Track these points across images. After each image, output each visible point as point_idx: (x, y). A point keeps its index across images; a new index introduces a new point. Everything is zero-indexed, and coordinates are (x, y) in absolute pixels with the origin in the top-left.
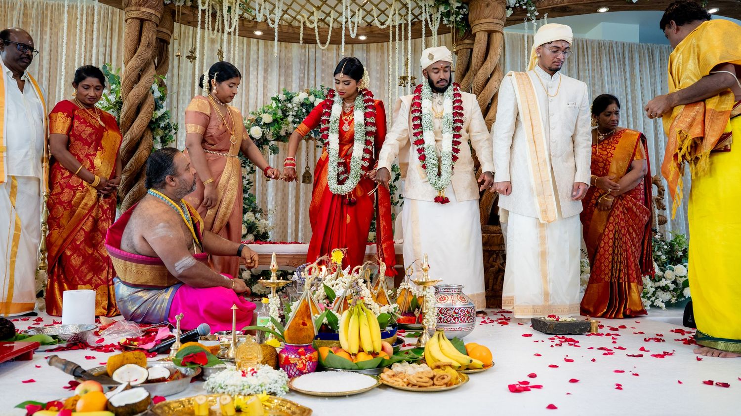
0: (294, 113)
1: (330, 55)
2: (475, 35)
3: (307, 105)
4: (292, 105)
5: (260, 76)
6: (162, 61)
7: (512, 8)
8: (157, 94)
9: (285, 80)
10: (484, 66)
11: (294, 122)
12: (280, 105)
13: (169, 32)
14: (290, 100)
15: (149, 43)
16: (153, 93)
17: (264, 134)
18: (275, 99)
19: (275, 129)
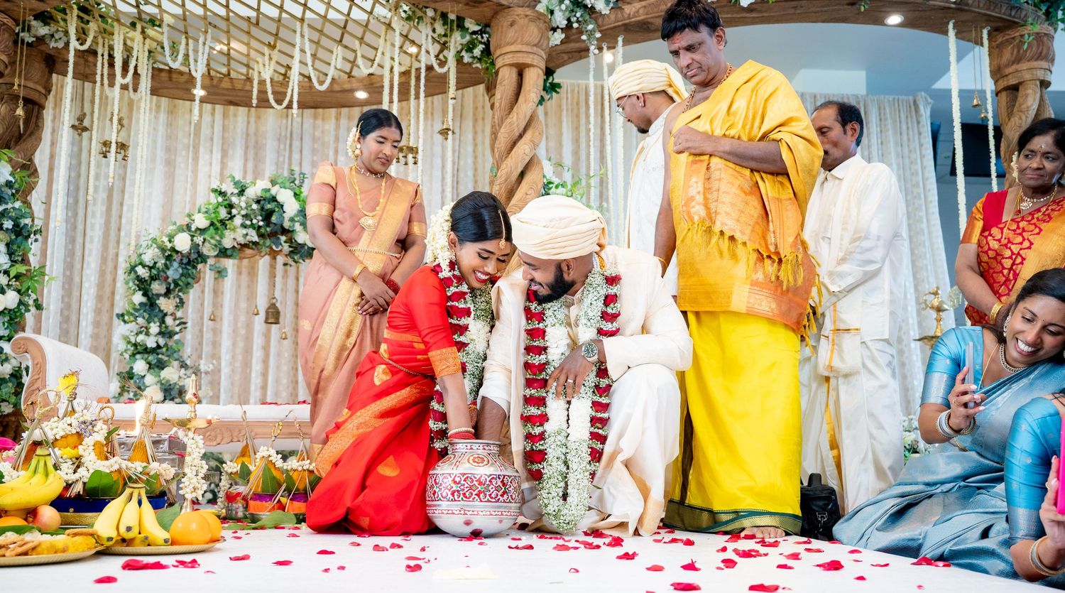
0: (243, 212)
1: (327, 127)
2: (497, 73)
3: (264, 200)
6: (28, 133)
7: (562, 29)
8: (5, 178)
9: (256, 167)
10: (508, 120)
11: (243, 226)
12: (220, 199)
13: (43, 91)
14: (242, 193)
17: (198, 245)
18: (215, 191)
19: (212, 238)
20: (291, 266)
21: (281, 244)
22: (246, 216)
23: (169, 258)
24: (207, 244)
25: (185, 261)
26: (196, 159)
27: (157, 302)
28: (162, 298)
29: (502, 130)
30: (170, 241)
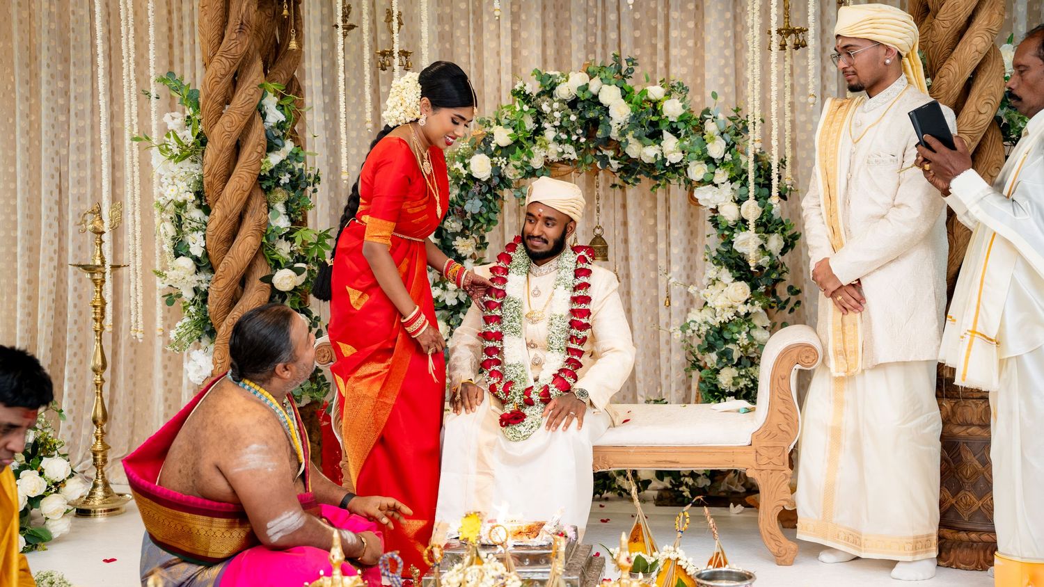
0: (557, 123)
3: (583, 101)
4: (551, 106)
5: (503, 33)
8: (275, 117)
12: (526, 108)
14: (549, 92)
15: (242, 24)
16: (264, 116)
17: (500, 167)
18: (516, 93)
19: (519, 159)
20: (620, 187)
21: (609, 163)
22: (560, 128)
23: (464, 187)
24: (511, 166)
25: (484, 189)
26: (479, 30)
27: (453, 243)
28: (458, 238)
29: (941, 16)
30: (465, 166)
